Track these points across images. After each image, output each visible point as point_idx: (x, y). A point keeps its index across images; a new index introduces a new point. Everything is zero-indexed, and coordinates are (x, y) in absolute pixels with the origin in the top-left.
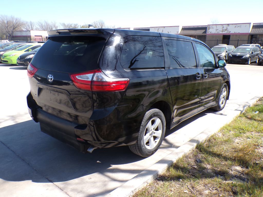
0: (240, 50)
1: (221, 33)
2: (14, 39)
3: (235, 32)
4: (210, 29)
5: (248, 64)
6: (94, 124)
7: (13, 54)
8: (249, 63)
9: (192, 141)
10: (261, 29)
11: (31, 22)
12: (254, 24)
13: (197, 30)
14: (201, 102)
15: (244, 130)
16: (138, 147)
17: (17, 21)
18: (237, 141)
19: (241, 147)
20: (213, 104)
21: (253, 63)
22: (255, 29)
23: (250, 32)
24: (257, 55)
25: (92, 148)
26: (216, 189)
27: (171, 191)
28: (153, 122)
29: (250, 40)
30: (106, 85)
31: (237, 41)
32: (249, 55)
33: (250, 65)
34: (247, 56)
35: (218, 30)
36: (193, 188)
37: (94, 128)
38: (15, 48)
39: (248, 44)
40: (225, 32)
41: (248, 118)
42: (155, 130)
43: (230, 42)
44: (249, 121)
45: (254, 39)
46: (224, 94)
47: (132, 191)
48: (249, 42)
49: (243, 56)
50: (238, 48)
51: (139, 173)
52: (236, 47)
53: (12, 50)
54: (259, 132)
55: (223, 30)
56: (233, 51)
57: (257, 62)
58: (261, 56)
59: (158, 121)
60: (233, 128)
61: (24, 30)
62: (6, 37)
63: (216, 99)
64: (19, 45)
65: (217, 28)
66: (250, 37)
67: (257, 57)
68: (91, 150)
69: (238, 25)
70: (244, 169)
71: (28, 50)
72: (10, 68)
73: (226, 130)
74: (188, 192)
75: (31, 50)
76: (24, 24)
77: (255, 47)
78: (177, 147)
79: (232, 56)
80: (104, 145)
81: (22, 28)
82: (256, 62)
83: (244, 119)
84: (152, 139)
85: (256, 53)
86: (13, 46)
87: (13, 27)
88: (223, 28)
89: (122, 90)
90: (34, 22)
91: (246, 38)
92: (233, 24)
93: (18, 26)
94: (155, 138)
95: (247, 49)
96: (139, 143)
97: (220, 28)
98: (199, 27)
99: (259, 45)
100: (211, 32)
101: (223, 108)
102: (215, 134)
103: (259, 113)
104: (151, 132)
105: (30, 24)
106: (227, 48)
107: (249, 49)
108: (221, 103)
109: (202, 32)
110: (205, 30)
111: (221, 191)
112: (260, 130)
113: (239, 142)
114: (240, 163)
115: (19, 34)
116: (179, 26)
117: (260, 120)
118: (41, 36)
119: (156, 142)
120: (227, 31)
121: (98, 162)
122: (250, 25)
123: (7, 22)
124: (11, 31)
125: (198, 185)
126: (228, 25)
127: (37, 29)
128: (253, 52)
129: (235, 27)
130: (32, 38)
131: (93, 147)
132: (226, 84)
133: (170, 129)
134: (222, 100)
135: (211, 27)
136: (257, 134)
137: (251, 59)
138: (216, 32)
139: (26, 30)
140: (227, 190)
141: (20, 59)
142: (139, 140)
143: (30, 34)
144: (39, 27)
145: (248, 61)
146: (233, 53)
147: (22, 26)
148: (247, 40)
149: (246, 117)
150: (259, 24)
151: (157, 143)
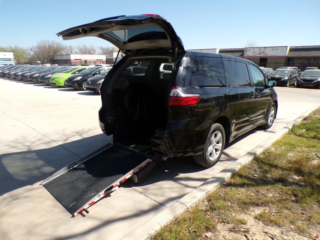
0: (278, 73)
1: (258, 55)
2: (54, 63)
3: (272, 55)
4: (247, 52)
5: (286, 86)
6: (168, 137)
7: (61, 77)
8: (288, 86)
9: (250, 154)
10: (297, 52)
11: (70, 46)
12: (291, 48)
13: (234, 52)
14: (250, 120)
15: (294, 145)
16: (204, 157)
17: (58, 45)
18: (290, 154)
19: (294, 159)
20: (262, 121)
21: (292, 85)
22: (292, 52)
23: (287, 55)
24: (295, 77)
25: (166, 157)
26: (278, 193)
27: (239, 194)
28: (216, 136)
29: (287, 62)
30: (181, 100)
31: (275, 64)
32: (288, 77)
33: (289, 87)
34: (285, 78)
35: (255, 53)
36: (258, 192)
37: (168, 140)
38: (62, 71)
39: (285, 67)
40: (262, 55)
41: (296, 135)
42: (217, 143)
43: (267, 64)
44: (298, 138)
45: (290, 62)
46: (273, 112)
47: (206, 193)
48: (286, 64)
49: (282, 79)
50: (277, 70)
51: (205, 181)
52: (274, 69)
53: (59, 73)
54: (309, 148)
55: (260, 53)
56: (272, 74)
57: (296, 84)
58: (299, 78)
59: (219, 135)
60: (284, 143)
61: (64, 54)
62: (48, 61)
63: (265, 117)
64: (65, 68)
65: (254, 51)
66: (287, 60)
67: (295, 79)
68: (165, 159)
69: (275, 48)
70: (300, 178)
71: (74, 73)
72: (59, 90)
73: (278, 145)
74: (254, 195)
75: (78, 73)
76: (65, 48)
77: (293, 69)
78: (235, 159)
79: (270, 78)
80: (176, 154)
81: (62, 52)
82: (294, 84)
83: (292, 135)
84: (214, 151)
85: (294, 75)
86: (59, 69)
87: (54, 52)
88: (261, 51)
89: (194, 104)
90: (73, 47)
91: (283, 61)
92: (270, 47)
93: (59, 50)
94: (216, 150)
95: (286, 72)
96: (204, 154)
97: (257, 51)
98: (236, 49)
99: (297, 68)
100: (248, 55)
101: (271, 126)
102: (268, 149)
103: (305, 131)
104: (213, 144)
105: (69, 48)
106: (265, 70)
107: (288, 72)
108: (269, 121)
109: (239, 55)
110: (242, 53)
111: (283, 194)
112: (310, 146)
113: (291, 155)
114: (296, 172)
115: (59, 58)
116: (216, 49)
117: (308, 137)
118: (81, 59)
119: (216, 154)
120: (264, 54)
121: (166, 171)
122: (287, 48)
123: (49, 47)
124: (52, 55)
125: (262, 190)
126: (265, 47)
127: (76, 53)
128: (292, 74)
129: (272, 50)
130: (72, 61)
131: (166, 155)
132: (274, 103)
133: (229, 142)
134: (270, 119)
135: (248, 50)
136: (306, 149)
137: (289, 82)
138: (253, 55)
139: (66, 54)
140: (289, 193)
141: (68, 81)
142: (204, 151)
143: (70, 57)
144: (78, 51)
145: (287, 83)
146: (271, 75)
147: (62, 50)
148: (284, 63)
149: (294, 134)
150: (295, 47)
151: (218, 155)
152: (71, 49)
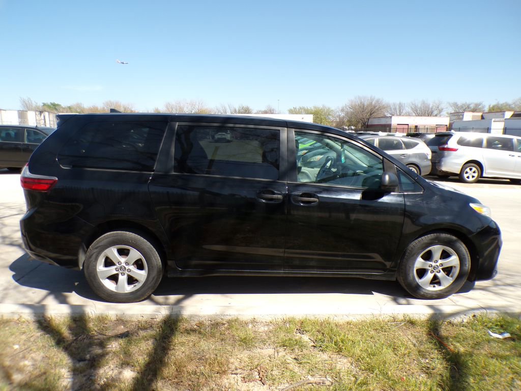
2: (368, 129)
11: (400, 104)
46: (447, 260)
61: (387, 116)
84: (123, 277)
87: (370, 113)
90: (404, 104)
93: (377, 111)
108: (424, 279)
118: (408, 125)
121: (76, 283)
124: (366, 118)
130: (392, 127)
134: (432, 273)
143: (391, 121)
151: (135, 288)
152: (400, 107)
